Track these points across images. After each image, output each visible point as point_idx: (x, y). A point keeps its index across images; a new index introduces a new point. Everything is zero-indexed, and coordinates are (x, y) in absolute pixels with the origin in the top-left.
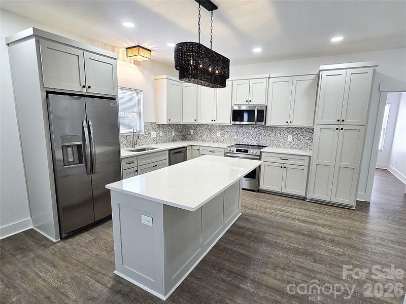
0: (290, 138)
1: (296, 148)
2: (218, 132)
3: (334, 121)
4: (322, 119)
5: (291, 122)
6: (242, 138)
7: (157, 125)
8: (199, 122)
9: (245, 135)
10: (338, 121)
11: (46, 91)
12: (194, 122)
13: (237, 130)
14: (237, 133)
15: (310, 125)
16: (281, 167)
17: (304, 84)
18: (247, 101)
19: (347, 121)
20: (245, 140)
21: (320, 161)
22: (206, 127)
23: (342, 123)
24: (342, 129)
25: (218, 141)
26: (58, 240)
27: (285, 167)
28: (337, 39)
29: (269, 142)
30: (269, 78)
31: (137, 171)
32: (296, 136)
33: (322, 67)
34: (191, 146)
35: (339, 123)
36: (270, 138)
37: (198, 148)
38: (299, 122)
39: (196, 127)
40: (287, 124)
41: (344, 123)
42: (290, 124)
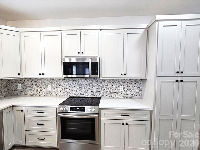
0: (121, 88)
1: (127, 98)
2: (49, 86)
3: (173, 73)
4: (162, 71)
5: (125, 74)
6: (75, 90)
9: (78, 87)
10: (178, 72)
12: (18, 76)
13: (69, 83)
14: (70, 86)
15: (143, 77)
16: (123, 124)
18: (79, 53)
20: (78, 92)
21: (163, 115)
23: (181, 75)
24: (182, 81)
25: (49, 95)
27: (127, 124)
29: (102, 93)
30: (101, 30)
32: (126, 86)
33: (158, 17)
34: (13, 106)
35: (178, 75)
36: (103, 89)
37: (22, 109)
38: (133, 74)
39: (24, 81)
40: (122, 76)
41: (183, 75)
42: (125, 76)
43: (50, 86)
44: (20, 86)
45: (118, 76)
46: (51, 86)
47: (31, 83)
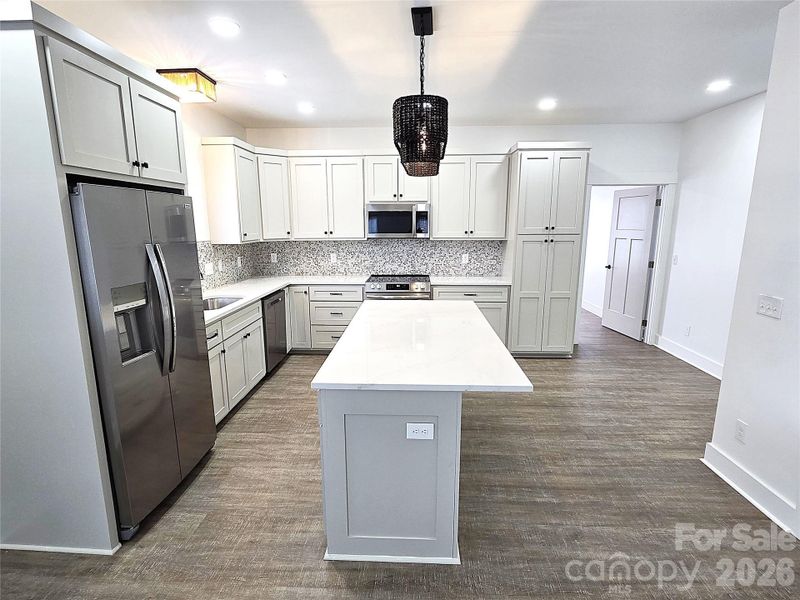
0: (465, 258)
1: (475, 275)
3: (540, 229)
4: (524, 226)
5: (472, 232)
6: (382, 264)
7: (214, 245)
8: (296, 236)
9: (387, 258)
10: (547, 228)
11: (67, 175)
12: (286, 236)
14: (372, 255)
15: (500, 235)
17: (490, 169)
18: (394, 196)
19: (559, 229)
20: (387, 266)
21: (526, 292)
22: (306, 245)
23: (552, 232)
24: (552, 241)
25: (333, 272)
26: (118, 548)
28: (548, 104)
29: (430, 268)
31: (224, 351)
32: (474, 254)
33: (521, 145)
34: (290, 285)
35: (547, 232)
36: (432, 261)
37: (306, 288)
38: (484, 232)
39: (283, 247)
40: (466, 236)
41: (554, 232)
42: (471, 235)
43: (333, 256)
44: (274, 258)
45: (459, 234)
46: (335, 255)
47: (297, 250)
